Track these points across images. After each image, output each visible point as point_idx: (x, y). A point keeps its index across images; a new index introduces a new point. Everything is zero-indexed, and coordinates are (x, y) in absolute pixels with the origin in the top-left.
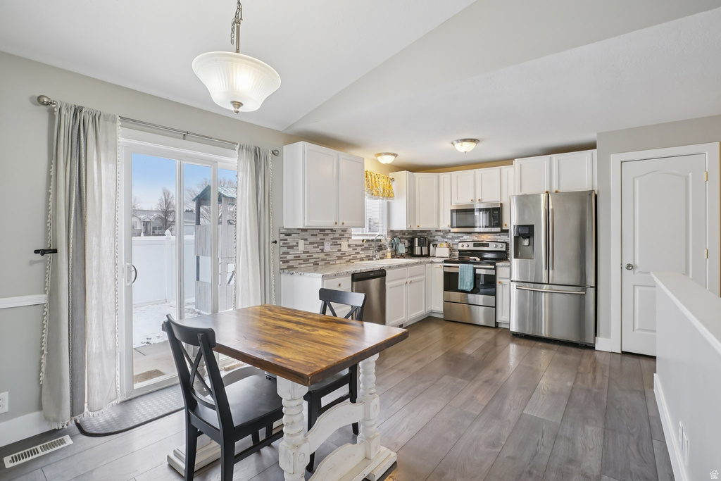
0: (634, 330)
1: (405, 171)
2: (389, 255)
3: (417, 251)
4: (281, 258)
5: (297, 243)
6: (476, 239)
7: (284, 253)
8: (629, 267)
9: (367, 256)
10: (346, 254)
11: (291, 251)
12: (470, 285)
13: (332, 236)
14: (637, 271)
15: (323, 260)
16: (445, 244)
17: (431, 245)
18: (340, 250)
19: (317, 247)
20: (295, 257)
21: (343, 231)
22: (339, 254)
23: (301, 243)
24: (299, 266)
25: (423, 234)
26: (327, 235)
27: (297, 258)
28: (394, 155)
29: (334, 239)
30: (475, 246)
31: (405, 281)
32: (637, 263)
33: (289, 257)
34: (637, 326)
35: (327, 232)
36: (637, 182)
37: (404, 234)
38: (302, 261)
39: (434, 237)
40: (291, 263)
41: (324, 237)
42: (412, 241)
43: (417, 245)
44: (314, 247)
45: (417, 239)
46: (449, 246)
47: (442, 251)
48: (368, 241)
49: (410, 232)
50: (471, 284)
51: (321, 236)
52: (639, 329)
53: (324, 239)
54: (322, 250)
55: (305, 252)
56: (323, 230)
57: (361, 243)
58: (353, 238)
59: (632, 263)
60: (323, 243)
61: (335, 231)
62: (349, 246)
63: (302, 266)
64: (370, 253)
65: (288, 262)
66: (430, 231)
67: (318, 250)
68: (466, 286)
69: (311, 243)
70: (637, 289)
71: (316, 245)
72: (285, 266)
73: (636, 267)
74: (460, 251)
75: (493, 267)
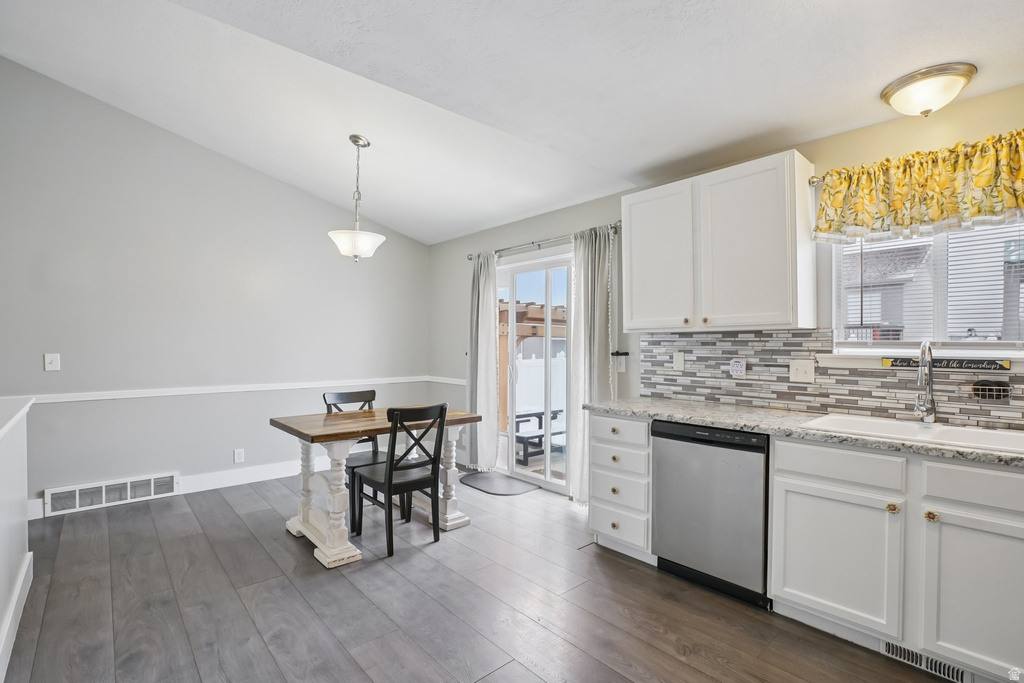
4: (642, 378)
5: (671, 357)
7: (646, 372)
10: (810, 391)
11: (659, 370)
13: (759, 347)
15: (729, 394)
18: (786, 380)
19: (717, 366)
20: (665, 380)
21: (795, 335)
22: (783, 387)
23: (679, 358)
24: (674, 396)
26: (745, 343)
27: (671, 381)
29: (764, 351)
33: (655, 379)
35: (741, 337)
38: (680, 389)
40: (659, 389)
41: (734, 348)
44: (707, 367)
48: (902, 362)
51: (728, 346)
53: (734, 353)
54: (729, 375)
55: (685, 374)
56: (735, 334)
57: (875, 367)
58: (837, 351)
60: (731, 359)
61: (770, 335)
62: (821, 371)
63: (679, 396)
65: (654, 385)
67: (718, 372)
69: (700, 359)
71: (713, 363)
72: (648, 391)
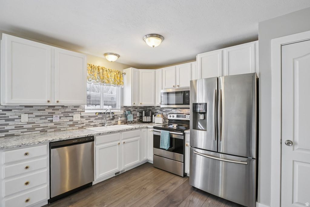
0: (293, 203)
1: (131, 68)
2: (119, 122)
3: (145, 119)
5: (20, 116)
6: (179, 112)
8: (289, 143)
9: (100, 124)
10: (79, 123)
11: (11, 123)
12: (167, 146)
13: (63, 111)
14: (296, 147)
15: (51, 128)
16: (160, 115)
17: (153, 115)
18: (72, 120)
19: (46, 118)
21: (75, 107)
22: (71, 123)
23: (25, 116)
24: (21, 134)
25: (150, 108)
26: (58, 109)
27: (18, 128)
28: (116, 55)
29: (65, 112)
30: (178, 116)
31: (118, 142)
32: (297, 139)
33: (8, 128)
34: (296, 200)
35: (56, 108)
36: (297, 63)
37: (136, 108)
38: (25, 130)
39: (156, 110)
40: (11, 132)
41: (53, 111)
42: (141, 113)
43: (144, 115)
44: (41, 119)
45: (144, 112)
46: (163, 116)
47: (158, 120)
48: (100, 113)
49: (141, 108)
50: (167, 144)
51: (51, 111)
52: (298, 203)
53: (54, 113)
54: (52, 121)
55: (28, 123)
57: (95, 115)
58: (86, 111)
59: (292, 140)
60: (53, 115)
61: (66, 107)
62: (82, 117)
64: (103, 121)
66: (154, 106)
68: (165, 146)
69: (37, 116)
70: (297, 165)
73: (296, 144)
74: (169, 120)
75: (182, 134)
